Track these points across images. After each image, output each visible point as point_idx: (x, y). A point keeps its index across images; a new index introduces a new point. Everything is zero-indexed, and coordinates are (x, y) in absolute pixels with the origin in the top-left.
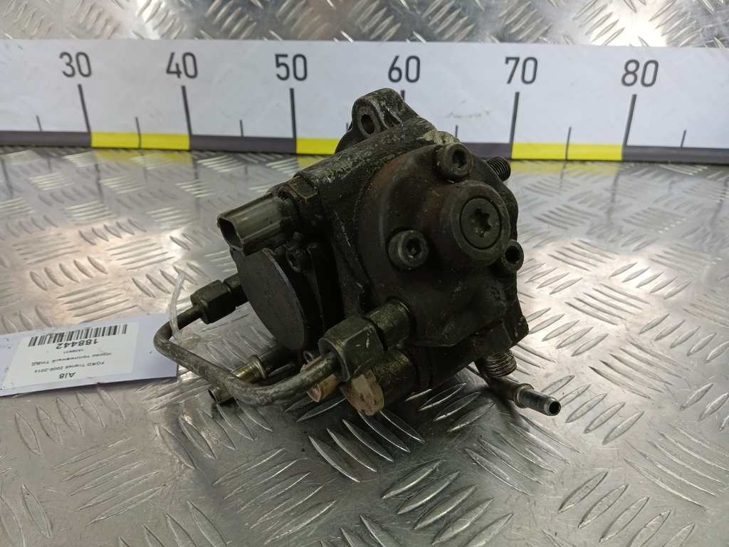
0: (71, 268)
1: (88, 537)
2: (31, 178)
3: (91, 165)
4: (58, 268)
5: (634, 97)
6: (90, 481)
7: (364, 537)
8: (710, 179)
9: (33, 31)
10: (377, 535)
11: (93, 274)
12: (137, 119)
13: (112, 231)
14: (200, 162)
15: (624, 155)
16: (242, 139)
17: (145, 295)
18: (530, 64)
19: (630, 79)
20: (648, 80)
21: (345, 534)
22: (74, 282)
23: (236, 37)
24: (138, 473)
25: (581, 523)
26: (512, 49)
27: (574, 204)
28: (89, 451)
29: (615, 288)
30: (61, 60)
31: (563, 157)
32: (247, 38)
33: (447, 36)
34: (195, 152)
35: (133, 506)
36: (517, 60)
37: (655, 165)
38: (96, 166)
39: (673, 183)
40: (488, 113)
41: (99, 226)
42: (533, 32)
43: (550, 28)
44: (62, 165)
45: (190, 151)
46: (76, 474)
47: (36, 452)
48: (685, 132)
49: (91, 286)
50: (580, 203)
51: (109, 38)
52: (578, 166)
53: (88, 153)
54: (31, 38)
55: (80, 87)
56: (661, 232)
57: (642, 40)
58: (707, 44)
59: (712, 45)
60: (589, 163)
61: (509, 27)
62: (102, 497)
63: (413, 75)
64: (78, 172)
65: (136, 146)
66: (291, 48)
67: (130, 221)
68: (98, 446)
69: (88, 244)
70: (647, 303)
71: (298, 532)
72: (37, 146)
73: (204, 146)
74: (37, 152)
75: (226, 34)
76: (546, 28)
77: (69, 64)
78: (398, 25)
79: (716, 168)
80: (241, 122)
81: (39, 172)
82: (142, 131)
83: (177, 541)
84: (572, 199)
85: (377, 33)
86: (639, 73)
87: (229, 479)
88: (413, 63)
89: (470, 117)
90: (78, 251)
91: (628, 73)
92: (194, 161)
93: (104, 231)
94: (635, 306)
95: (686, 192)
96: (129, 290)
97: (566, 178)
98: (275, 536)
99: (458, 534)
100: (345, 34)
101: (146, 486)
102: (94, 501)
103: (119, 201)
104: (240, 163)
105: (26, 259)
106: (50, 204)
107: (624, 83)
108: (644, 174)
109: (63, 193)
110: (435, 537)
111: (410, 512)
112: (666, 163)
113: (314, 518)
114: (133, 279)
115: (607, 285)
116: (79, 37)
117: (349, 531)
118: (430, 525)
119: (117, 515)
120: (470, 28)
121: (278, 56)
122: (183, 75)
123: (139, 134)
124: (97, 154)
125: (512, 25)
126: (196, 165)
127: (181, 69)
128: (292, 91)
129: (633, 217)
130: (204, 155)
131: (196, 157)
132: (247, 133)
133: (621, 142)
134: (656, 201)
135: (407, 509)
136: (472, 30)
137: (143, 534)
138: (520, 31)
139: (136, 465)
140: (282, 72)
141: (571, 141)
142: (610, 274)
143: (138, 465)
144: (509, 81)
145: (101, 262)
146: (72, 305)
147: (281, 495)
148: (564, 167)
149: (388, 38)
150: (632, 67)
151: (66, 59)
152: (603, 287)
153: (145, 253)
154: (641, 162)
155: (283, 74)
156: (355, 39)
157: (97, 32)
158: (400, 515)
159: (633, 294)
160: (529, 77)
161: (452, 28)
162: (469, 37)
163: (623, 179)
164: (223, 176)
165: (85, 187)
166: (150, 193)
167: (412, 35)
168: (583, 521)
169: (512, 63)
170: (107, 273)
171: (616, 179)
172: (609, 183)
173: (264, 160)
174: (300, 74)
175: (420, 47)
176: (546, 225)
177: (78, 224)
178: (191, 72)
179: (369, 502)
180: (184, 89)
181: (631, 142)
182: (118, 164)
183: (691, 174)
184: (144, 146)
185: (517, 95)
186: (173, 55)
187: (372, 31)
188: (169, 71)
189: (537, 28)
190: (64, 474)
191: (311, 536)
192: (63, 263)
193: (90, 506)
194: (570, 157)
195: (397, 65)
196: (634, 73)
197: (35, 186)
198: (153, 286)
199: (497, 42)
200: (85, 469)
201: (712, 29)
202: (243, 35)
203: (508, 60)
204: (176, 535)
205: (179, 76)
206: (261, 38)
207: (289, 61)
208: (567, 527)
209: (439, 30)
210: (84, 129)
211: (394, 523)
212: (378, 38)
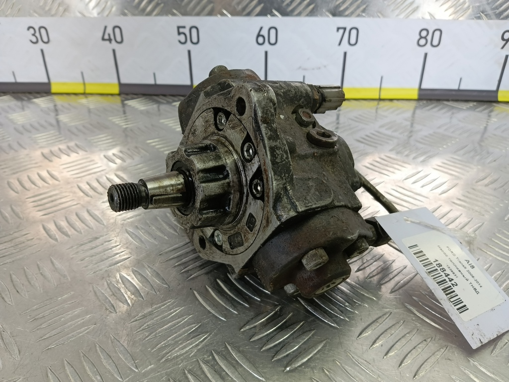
0: (35, 178)
1: (43, 359)
2: (9, 115)
3: (51, 105)
4: (26, 178)
5: (426, 55)
6: (46, 322)
7: (227, 357)
8: (479, 112)
9: (8, 11)
10: (236, 354)
11: (50, 182)
12: (82, 73)
13: (64, 152)
14: (126, 102)
15: (419, 95)
16: (156, 86)
17: (85, 196)
18: (354, 32)
19: (422, 42)
20: (435, 42)
21: (215, 355)
22: (36, 188)
23: (149, 14)
24: (78, 316)
25: (372, 346)
26: (341, 21)
27: (383, 130)
28: (45, 302)
29: (406, 188)
30: (28, 32)
31: (377, 97)
32: (158, 15)
33: (296, 13)
34: (123, 96)
35: (74, 338)
36: (345, 29)
37: (441, 102)
38: (55, 106)
39: (453, 113)
40: (325, 66)
41: (55, 149)
42: (355, 10)
43: (367, 6)
44: (30, 105)
45: (119, 95)
46: (36, 318)
47: (10, 303)
48: (461, 79)
49: (48, 190)
50: (386, 129)
51: (61, 16)
52: (387, 103)
53: (49, 97)
54: (6, 16)
55: (42, 51)
56: (440, 149)
57: (430, 14)
58: (475, 17)
59: (479, 18)
60: (395, 101)
61: (339, 6)
62: (54, 332)
63: (273, 40)
64: (42, 110)
65: (82, 91)
66: (188, 21)
67: (76, 145)
68: (51, 299)
69: (47, 161)
70: (427, 198)
71: (183, 354)
72: (13, 93)
73: (128, 91)
74: (13, 97)
75: (143, 12)
76: (364, 6)
77: (34, 35)
78: (262, 5)
79: (482, 103)
80: (154, 74)
81: (14, 110)
82: (86, 82)
83: (102, 361)
84: (382, 126)
85: (248, 10)
86: (429, 38)
87: (139, 320)
88: (273, 32)
89: (313, 69)
90: (40, 166)
91: (421, 37)
92: (122, 101)
93: (59, 152)
94: (419, 200)
95: (460, 121)
96: (75, 193)
97: (380, 112)
98: (168, 357)
99: (289, 354)
100: (225, 12)
101: (83, 325)
102: (48, 336)
103: (69, 131)
104: (154, 103)
105: (5, 172)
106: (22, 133)
107: (419, 45)
108: (432, 108)
109: (31, 125)
110: (275, 356)
111: (258, 340)
112: (448, 100)
113: (194, 344)
114: (78, 185)
115: (401, 186)
116: (40, 15)
117: (218, 353)
118: (271, 348)
119: (63, 344)
120: (311, 7)
121: (179, 28)
122: (113, 42)
123: (84, 84)
124: (55, 97)
125: (340, 5)
126: (124, 105)
127: (112, 37)
128: (189, 52)
129: (422, 139)
130: (129, 97)
131: (123, 99)
132: (159, 82)
133: (417, 86)
134: (439, 127)
135: (256, 338)
136: (313, 9)
137: (80, 356)
138: (346, 9)
139: (77, 311)
140: (182, 38)
141: (383, 86)
142: (404, 178)
143: (78, 311)
144: (340, 44)
145: (55, 173)
146: (35, 204)
147: (173, 330)
148: (378, 104)
149: (255, 14)
150: (424, 34)
151: (32, 31)
152: (398, 187)
153: (86, 167)
154: (431, 100)
155: (183, 40)
156: (233, 14)
157: (53, 12)
158: (252, 341)
159: (418, 192)
160: (353, 41)
161: (299, 7)
162: (312, 13)
163: (418, 112)
164: (142, 112)
165: (46, 121)
166: (91, 125)
167: (272, 12)
168: (373, 344)
169: (341, 31)
170: (59, 181)
171: (414, 113)
172: (409, 114)
173: (171, 100)
174: (195, 40)
175: (278, 20)
176: (363, 145)
177: (41, 147)
178: (119, 39)
179: (232, 333)
180: (114, 51)
181: (424, 86)
182: (69, 105)
183: (464, 108)
184: (88, 91)
185: (345, 54)
186: (106, 28)
187: (244, 9)
188: (103, 39)
189: (358, 7)
190: (29, 317)
191: (192, 356)
192: (30, 175)
193: (45, 339)
194: (382, 97)
195: (262, 33)
196: (425, 38)
197: (12, 121)
198: (91, 190)
199: (331, 16)
200: (42, 314)
201: (479, 7)
202: (155, 13)
203: (338, 29)
204: (102, 357)
205: (110, 42)
206: (167, 15)
207: (187, 31)
208: (362, 348)
209: (290, 8)
210: (45, 80)
211: (247, 347)
212: (249, 14)
